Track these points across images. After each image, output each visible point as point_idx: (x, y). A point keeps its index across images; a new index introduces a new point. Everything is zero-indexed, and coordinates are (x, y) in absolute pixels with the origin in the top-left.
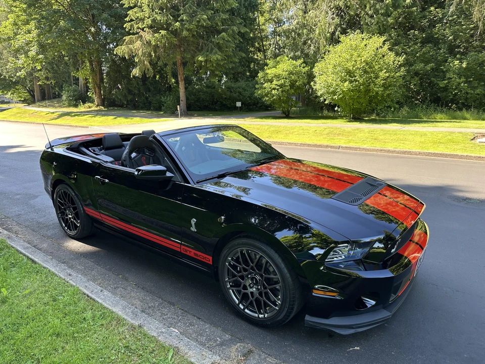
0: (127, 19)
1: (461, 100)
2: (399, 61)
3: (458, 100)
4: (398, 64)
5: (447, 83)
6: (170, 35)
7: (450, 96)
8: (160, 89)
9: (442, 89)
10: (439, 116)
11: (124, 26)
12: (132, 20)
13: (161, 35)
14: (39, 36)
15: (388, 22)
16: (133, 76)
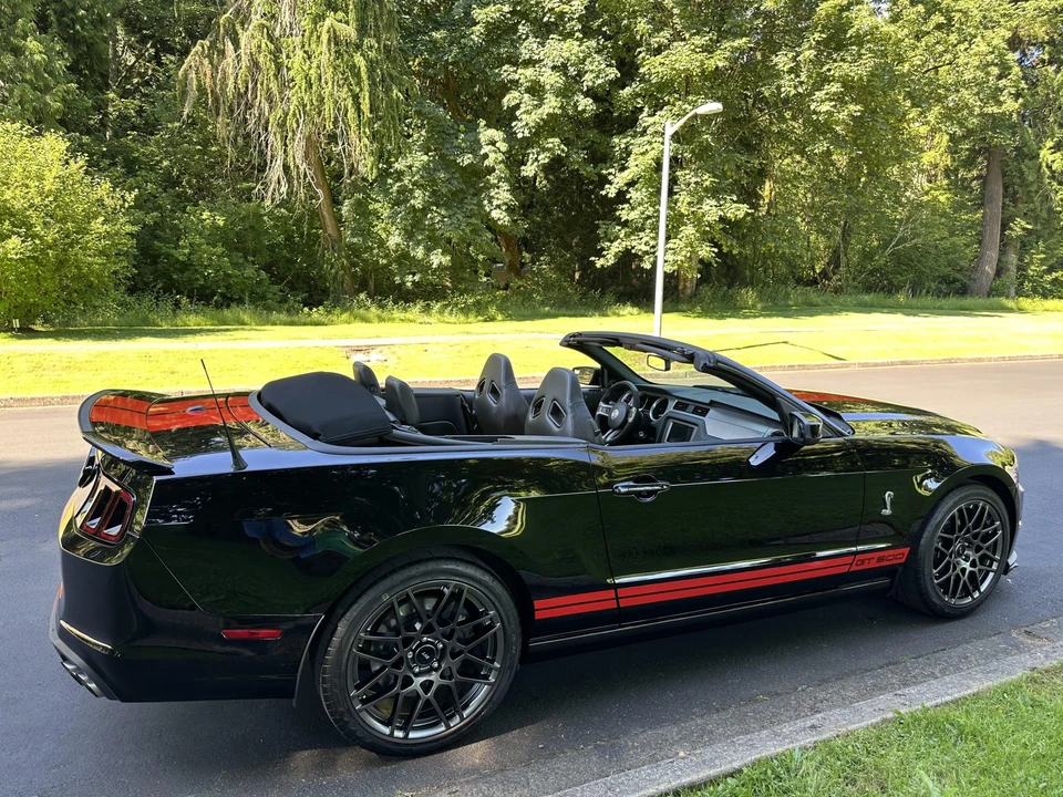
1: (219, 287)
2: (125, 201)
3: (214, 287)
4: (122, 206)
5: (190, 254)
7: (197, 279)
9: (178, 266)
10: (193, 321)
15: (46, 104)
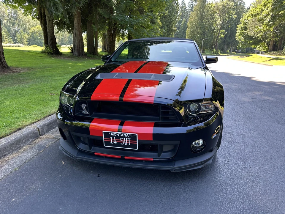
14: (273, 10)
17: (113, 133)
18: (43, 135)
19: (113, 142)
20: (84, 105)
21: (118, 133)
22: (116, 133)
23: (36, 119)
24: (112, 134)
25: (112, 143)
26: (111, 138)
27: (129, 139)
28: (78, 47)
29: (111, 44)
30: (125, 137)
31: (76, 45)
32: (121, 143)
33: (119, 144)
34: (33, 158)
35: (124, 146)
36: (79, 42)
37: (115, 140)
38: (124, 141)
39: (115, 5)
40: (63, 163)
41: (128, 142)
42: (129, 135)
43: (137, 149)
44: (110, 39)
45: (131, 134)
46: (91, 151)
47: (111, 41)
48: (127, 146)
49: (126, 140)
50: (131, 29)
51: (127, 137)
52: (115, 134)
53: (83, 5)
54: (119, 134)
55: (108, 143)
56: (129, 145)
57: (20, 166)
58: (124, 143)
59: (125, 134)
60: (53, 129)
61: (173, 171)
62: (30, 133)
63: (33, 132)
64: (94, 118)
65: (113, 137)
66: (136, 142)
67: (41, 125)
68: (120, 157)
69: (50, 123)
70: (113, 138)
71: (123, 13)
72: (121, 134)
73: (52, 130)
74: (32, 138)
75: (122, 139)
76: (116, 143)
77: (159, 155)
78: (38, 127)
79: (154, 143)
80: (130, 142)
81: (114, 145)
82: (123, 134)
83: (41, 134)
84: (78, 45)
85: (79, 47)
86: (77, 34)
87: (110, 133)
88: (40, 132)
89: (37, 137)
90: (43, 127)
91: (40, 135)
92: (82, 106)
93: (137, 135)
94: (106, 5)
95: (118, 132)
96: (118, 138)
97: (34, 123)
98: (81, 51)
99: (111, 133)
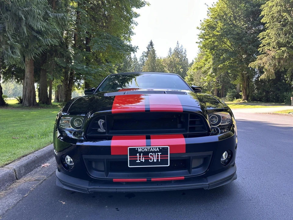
0: (261, 45)
6: (289, 50)
8: (287, 88)
11: (258, 50)
12: (264, 46)
13: (282, 50)
16: (260, 79)
17: (141, 149)
18: (20, 178)
19: (140, 160)
20: (102, 120)
21: (146, 148)
22: (144, 148)
23: (8, 161)
24: (139, 150)
25: (138, 161)
26: (138, 154)
27: (159, 154)
28: (29, 97)
29: (67, 93)
30: (155, 152)
31: (27, 95)
32: (150, 160)
33: (147, 162)
34: (17, 203)
35: (153, 163)
36: (31, 92)
37: (142, 158)
38: (153, 157)
39: (72, 54)
40: (64, 203)
41: (158, 157)
42: (159, 148)
43: (169, 165)
44: (66, 88)
45: (162, 148)
46: (107, 178)
47: (67, 90)
48: (157, 163)
49: (155, 155)
50: (91, 78)
51: (157, 152)
52: (143, 150)
53: (42, 52)
54: (148, 149)
55: (133, 162)
56: (159, 161)
57: (3, 214)
58: (153, 160)
59: (155, 148)
60: (31, 171)
61: (207, 189)
62: (5, 175)
63: (9, 174)
64: (112, 136)
65: (140, 153)
66: (168, 157)
67: (18, 166)
68: (145, 180)
69: (28, 164)
70: (140, 155)
71: (80, 63)
72: (151, 148)
73: (29, 173)
74: (7, 182)
75: (151, 155)
76: (143, 161)
77: (190, 172)
78: (14, 168)
79: (186, 156)
80: (160, 157)
81: (142, 163)
82: (153, 148)
83: (17, 176)
84: (29, 95)
85: (31, 97)
86: (28, 83)
87: (136, 149)
88: (17, 174)
89: (13, 180)
90: (20, 168)
91: (17, 179)
92: (99, 122)
93: (169, 147)
94: (63, 55)
95: (146, 146)
96: (146, 154)
97: (7, 164)
98: (32, 101)
99: (138, 148)
